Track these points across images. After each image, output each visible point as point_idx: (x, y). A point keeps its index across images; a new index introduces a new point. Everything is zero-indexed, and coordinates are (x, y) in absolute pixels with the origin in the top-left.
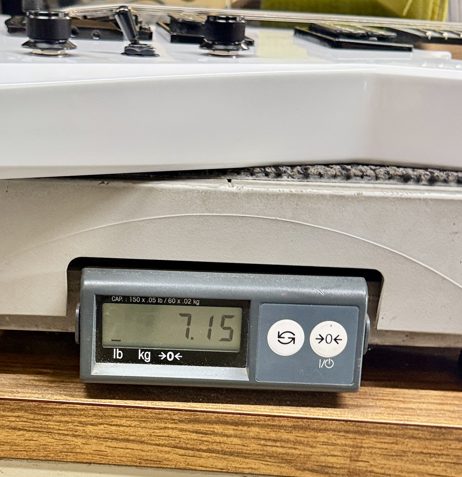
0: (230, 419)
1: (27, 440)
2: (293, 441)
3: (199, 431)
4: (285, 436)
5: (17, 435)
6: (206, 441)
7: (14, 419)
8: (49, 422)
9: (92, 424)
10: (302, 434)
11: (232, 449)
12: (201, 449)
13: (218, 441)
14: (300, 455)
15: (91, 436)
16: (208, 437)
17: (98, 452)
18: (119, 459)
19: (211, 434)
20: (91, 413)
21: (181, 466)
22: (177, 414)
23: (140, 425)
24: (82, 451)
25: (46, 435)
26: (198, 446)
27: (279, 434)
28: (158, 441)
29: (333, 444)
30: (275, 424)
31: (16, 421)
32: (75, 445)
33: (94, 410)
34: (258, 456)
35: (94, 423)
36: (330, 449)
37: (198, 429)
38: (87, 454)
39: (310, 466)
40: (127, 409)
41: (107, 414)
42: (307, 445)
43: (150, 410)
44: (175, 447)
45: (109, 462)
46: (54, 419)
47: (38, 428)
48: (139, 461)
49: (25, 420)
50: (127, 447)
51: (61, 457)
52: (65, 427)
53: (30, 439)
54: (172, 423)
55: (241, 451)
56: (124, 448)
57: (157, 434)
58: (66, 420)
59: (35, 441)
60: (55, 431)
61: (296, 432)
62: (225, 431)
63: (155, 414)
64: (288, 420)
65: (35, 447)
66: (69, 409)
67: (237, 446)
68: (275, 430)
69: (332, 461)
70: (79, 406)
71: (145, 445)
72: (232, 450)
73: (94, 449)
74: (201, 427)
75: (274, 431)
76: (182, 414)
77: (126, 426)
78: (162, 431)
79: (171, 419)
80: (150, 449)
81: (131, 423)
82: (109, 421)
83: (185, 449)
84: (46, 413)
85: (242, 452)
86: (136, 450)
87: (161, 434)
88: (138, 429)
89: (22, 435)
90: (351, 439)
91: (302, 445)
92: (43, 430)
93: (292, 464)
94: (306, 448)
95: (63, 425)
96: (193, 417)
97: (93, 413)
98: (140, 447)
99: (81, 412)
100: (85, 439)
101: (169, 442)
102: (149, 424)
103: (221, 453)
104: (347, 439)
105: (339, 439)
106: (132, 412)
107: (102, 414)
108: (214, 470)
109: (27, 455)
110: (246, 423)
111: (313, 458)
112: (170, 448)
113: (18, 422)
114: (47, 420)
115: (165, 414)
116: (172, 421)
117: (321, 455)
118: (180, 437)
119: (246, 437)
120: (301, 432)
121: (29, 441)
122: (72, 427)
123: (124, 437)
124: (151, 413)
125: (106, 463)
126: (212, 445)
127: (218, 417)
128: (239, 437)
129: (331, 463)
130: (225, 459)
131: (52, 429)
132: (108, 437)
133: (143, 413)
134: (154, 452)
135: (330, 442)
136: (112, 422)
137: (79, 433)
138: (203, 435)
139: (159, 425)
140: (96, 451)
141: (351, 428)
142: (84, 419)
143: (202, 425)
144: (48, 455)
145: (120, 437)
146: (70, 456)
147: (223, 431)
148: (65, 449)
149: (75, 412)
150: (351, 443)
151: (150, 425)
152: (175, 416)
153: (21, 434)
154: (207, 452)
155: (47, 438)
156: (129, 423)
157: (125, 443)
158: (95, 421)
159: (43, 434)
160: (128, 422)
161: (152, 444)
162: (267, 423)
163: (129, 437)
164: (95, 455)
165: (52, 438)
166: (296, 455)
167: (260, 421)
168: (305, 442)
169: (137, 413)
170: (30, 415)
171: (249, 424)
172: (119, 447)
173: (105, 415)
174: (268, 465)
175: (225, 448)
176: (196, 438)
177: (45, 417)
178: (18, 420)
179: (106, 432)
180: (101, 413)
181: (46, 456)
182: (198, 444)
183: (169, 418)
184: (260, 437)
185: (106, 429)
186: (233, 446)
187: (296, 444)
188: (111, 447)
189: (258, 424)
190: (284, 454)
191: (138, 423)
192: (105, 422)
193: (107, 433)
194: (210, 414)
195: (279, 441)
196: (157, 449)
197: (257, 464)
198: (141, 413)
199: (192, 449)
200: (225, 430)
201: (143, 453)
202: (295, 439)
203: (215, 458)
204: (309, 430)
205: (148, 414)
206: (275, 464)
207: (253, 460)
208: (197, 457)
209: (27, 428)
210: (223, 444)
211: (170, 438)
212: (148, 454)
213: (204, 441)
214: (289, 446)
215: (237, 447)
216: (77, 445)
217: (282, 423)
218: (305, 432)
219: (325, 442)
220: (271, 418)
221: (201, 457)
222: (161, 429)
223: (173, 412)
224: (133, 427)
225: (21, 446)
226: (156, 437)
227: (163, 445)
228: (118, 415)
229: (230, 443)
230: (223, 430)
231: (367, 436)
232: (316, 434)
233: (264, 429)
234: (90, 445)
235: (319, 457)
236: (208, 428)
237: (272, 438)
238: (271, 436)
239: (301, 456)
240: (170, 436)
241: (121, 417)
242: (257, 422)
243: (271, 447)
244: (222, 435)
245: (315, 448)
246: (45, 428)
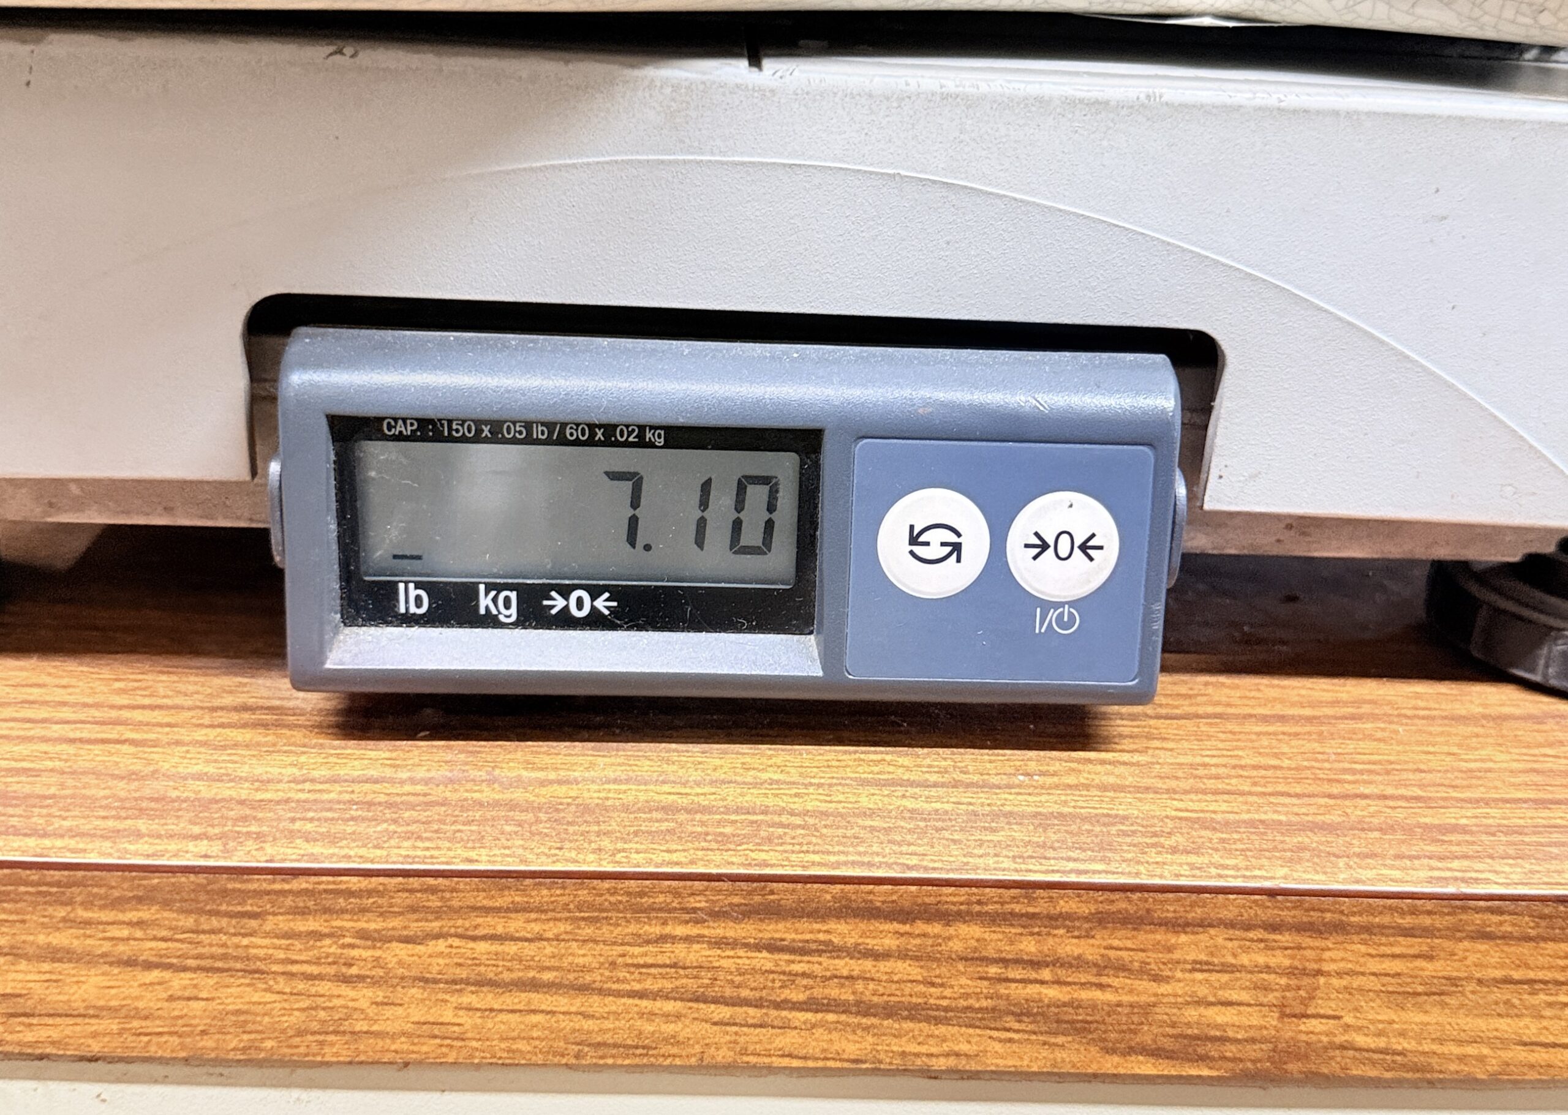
0: (883, 902)
1: (179, 998)
2: (1096, 965)
3: (778, 943)
4: (1070, 947)
5: (140, 985)
6: (804, 975)
7: (125, 932)
8: (253, 939)
9: (407, 936)
10: (1127, 938)
11: (889, 995)
12: (786, 1001)
13: (845, 973)
14: (1119, 1004)
15: (402, 978)
16: (809, 962)
17: (432, 1029)
18: (503, 1046)
19: (820, 952)
20: (399, 901)
21: (719, 1059)
22: (701, 893)
23: (577, 934)
24: (375, 1028)
25: (242, 981)
26: (778, 991)
27: (1051, 941)
28: (639, 981)
29: (1226, 968)
30: (1037, 910)
31: (135, 939)
32: (347, 1008)
33: (411, 891)
34: (980, 1016)
35: (412, 933)
36: (1217, 985)
37: (777, 936)
38: (393, 1037)
39: (1148, 1039)
40: (528, 881)
41: (455, 903)
42: (1142, 971)
43: (607, 884)
44: (697, 1000)
45: (472, 1056)
46: (268, 926)
47: (212, 957)
48: (576, 1048)
49: (164, 933)
50: (533, 1007)
51: (302, 1050)
52: (311, 953)
53: (187, 994)
54: (687, 922)
55: (920, 1000)
56: (520, 1011)
57: (635, 961)
58: (311, 928)
59: (207, 999)
60: (275, 968)
61: (1106, 933)
62: (868, 941)
63: (629, 894)
64: (1079, 896)
65: (208, 1021)
66: (320, 893)
67: (909, 985)
68: (1036, 930)
69: (1220, 1020)
70: (355, 879)
71: (596, 997)
72: (892, 999)
73: (416, 1019)
74: (788, 930)
75: (1032, 934)
76: (721, 890)
77: (527, 940)
78: (651, 948)
79: (682, 909)
80: (614, 1008)
81: (546, 927)
82: (467, 924)
83: (734, 1005)
84: (239, 908)
85: (926, 1003)
86: (563, 1013)
87: (650, 960)
88: (570, 947)
89: (160, 984)
90: (1286, 948)
91: (1126, 974)
92: (232, 964)
93: (1090, 1036)
94: (1138, 982)
95: (302, 947)
96: (757, 899)
97: (408, 902)
98: (579, 1004)
99: (365, 901)
100: (384, 987)
101: (678, 983)
102: (605, 929)
103: (854, 1009)
104: (1273, 949)
105: (1246, 950)
106: (545, 892)
107: (439, 904)
108: (831, 1064)
109: (183, 1046)
110: (937, 910)
111: (1160, 1014)
112: (679, 1004)
113: (142, 940)
114: (243, 931)
115: (662, 893)
116: (687, 917)
117: (1188, 1003)
118: (717, 964)
119: (938, 955)
120: (1120, 933)
121: (184, 1003)
122: (332, 950)
123: (521, 974)
124: (613, 892)
125: (461, 1060)
126: (824, 987)
127: (845, 896)
128: (917, 958)
129: (1217, 1026)
130: (867, 1029)
131: (265, 959)
132: (464, 976)
133: (583, 894)
134: (628, 1017)
135: (1216, 961)
136: (476, 927)
137: (361, 968)
138: (792, 957)
139: (641, 932)
140: (425, 1023)
141: (1288, 916)
142: (374, 924)
143: (788, 925)
144: (257, 1044)
145: (507, 976)
146: (332, 1044)
147: (860, 941)
148: (315, 1023)
149: (341, 900)
150: (1287, 962)
151: (612, 932)
152: (698, 898)
153: (156, 980)
154: (807, 1010)
155: (248, 989)
156: (536, 928)
157: (523, 995)
158: (416, 927)
159: (232, 976)
160: (533, 925)
161: (618, 994)
162: (1008, 908)
163: (537, 976)
164: (419, 1036)
165: (265, 990)
166: (1105, 1008)
167: (986, 904)
168: (1136, 964)
169: (562, 895)
170: (182, 917)
171: (949, 915)
172: (504, 1007)
173: (449, 907)
174: (1010, 1040)
175: (867, 993)
176: (769, 966)
177: (234, 921)
178: (139, 934)
179: (456, 960)
180: (434, 902)
181: (250, 1048)
182: (778, 984)
183: (674, 905)
184: (984, 954)
185: (454, 951)
186: (894, 986)
187: (1106, 972)
188: (477, 1009)
189: (979, 914)
190: (1065, 1005)
191: (569, 928)
192: (453, 930)
193: (460, 965)
194: (816, 886)
195: (1047, 966)
196: (636, 1009)
197: (974, 1040)
198: (579, 892)
199: (758, 1004)
200: (868, 937)
201: (590, 1022)
202: (1102, 956)
203: (836, 1029)
204: (1148, 928)
205: (601, 895)
206: (1034, 1037)
207: (964, 1029)
208: (773, 1027)
209: (175, 961)
210: (860, 981)
211: (681, 972)
212: (608, 1024)
213: (796, 975)
214: (1083, 980)
215: (908, 988)
216: (356, 1009)
217: (1058, 909)
218: (1135, 933)
219: (1200, 963)
220: (1023, 891)
221: (786, 1026)
222: (648, 942)
223: (691, 887)
224: (553, 940)
225: (160, 1018)
226: (632, 969)
227: (655, 995)
228: (497, 904)
229: (884, 978)
230: (861, 937)
231: (1340, 938)
232: (1173, 940)
233: (998, 929)
234: (401, 1005)
235: (1180, 1009)
236: (811, 932)
237: (1025, 957)
238: (1021, 951)
239: (1119, 1009)
240: (681, 964)
241: (508, 910)
242: (977, 908)
243: (1020, 986)
244: (857, 955)
245: (1168, 983)
246: (236, 958)
